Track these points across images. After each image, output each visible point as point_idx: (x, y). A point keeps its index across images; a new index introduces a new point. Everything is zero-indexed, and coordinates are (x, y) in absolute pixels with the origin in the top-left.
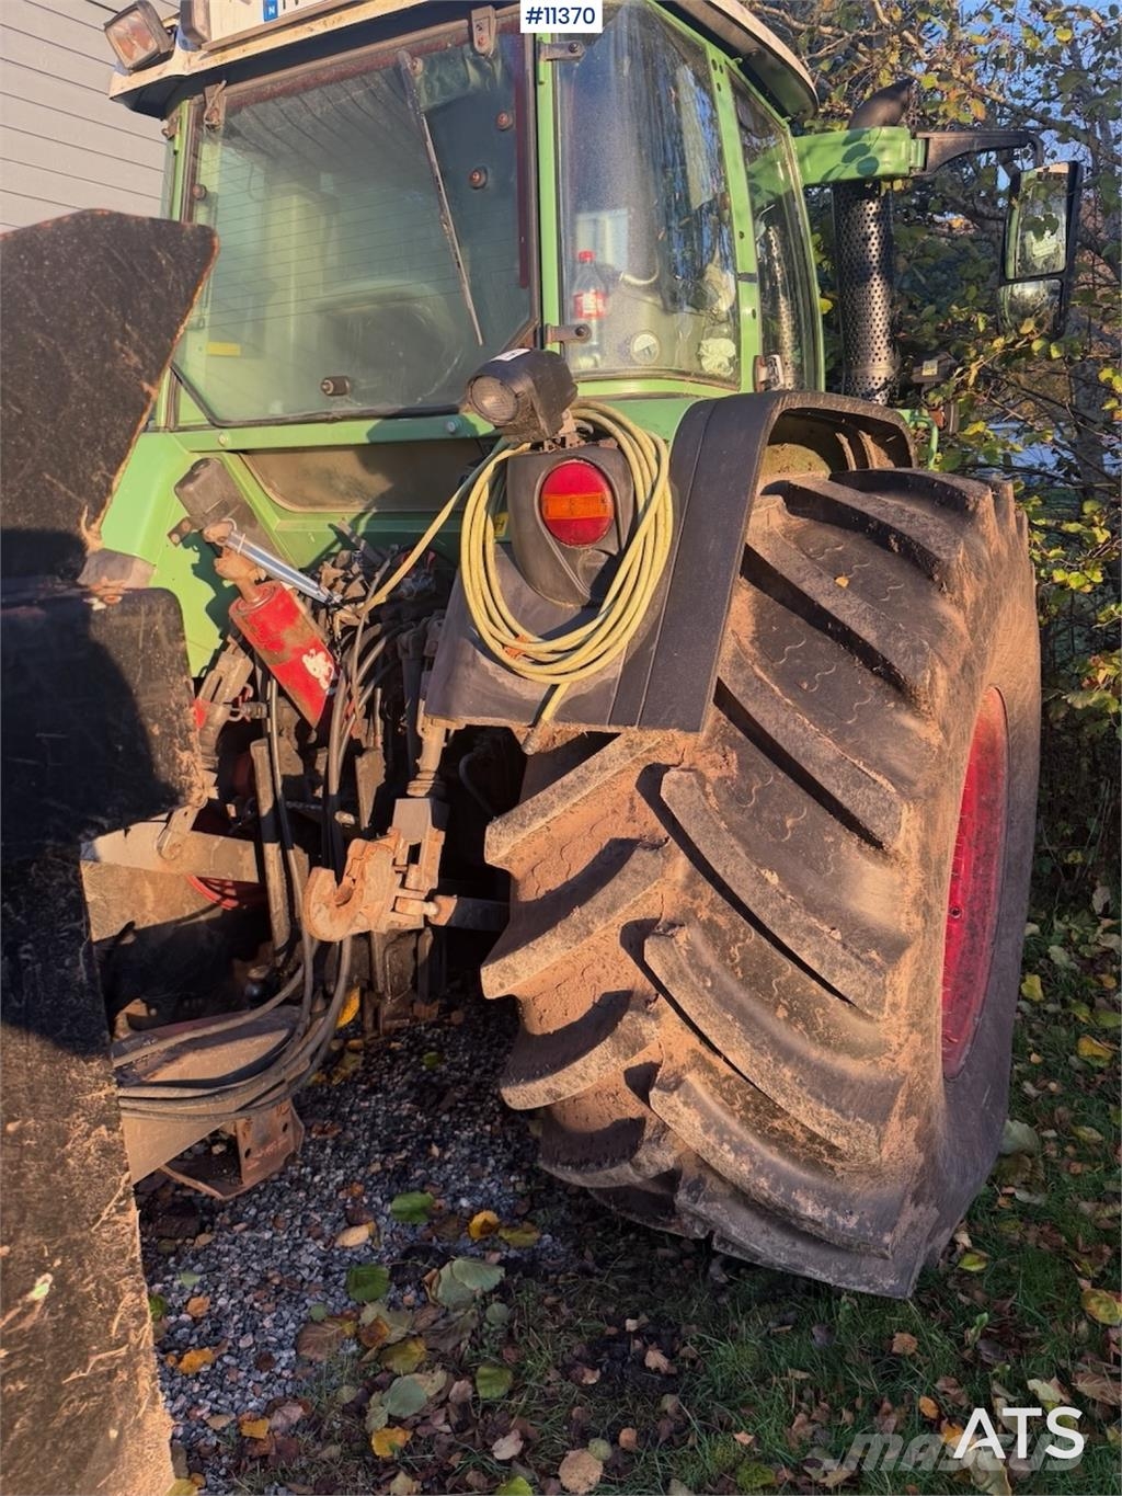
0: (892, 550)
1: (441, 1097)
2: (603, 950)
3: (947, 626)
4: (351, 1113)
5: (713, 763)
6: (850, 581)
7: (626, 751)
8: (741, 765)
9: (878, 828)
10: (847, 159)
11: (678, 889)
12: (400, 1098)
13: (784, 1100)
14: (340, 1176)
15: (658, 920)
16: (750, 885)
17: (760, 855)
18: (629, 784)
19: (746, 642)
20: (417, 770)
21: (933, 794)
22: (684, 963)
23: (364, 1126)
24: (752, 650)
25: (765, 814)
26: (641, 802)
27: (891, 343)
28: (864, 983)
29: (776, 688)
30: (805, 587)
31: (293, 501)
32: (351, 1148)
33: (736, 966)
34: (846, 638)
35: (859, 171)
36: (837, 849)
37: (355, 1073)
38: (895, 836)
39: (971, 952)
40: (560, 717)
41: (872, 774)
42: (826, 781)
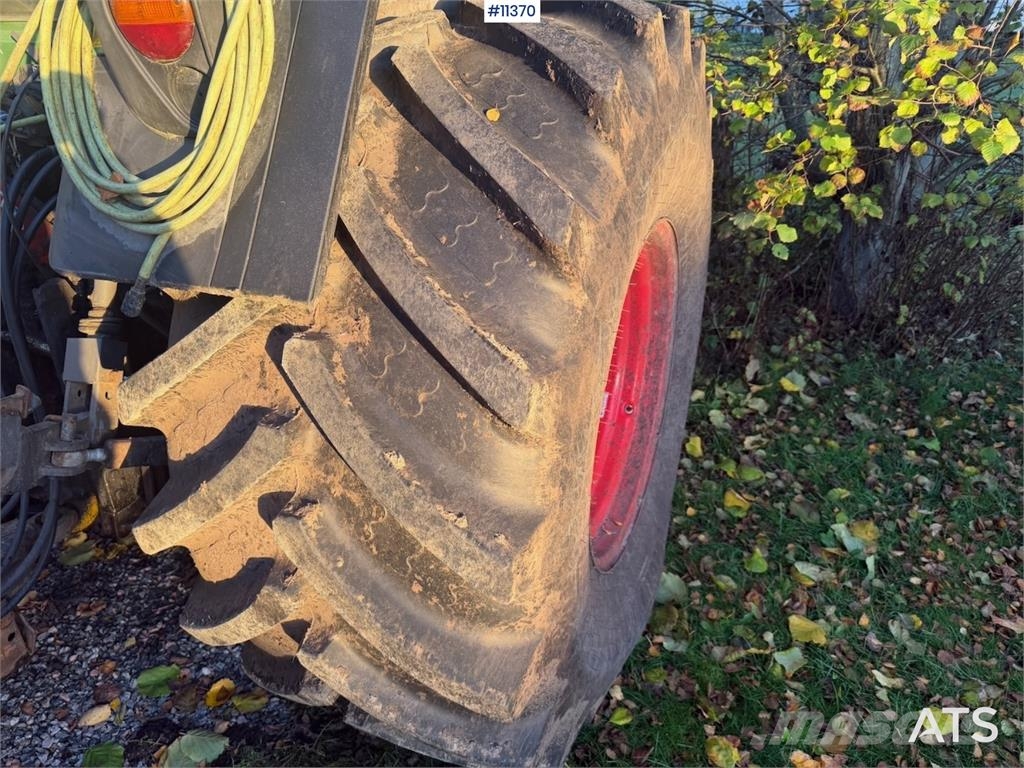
0: (549, 79)
2: (244, 518)
3: (601, 170)
4: (117, 589)
5: (346, 328)
6: (503, 115)
7: (247, 312)
8: (375, 332)
9: (507, 409)
11: (311, 464)
12: (164, 571)
15: (291, 494)
16: (375, 471)
17: (385, 437)
18: (258, 345)
19: (384, 184)
20: (89, 306)
21: (575, 360)
22: (314, 545)
24: (390, 194)
25: (397, 387)
26: (270, 366)
28: (489, 573)
29: (409, 244)
30: (447, 120)
32: (111, 624)
33: (371, 542)
34: (485, 183)
36: (470, 426)
38: (522, 420)
39: (640, 442)
41: (504, 350)
42: (455, 359)
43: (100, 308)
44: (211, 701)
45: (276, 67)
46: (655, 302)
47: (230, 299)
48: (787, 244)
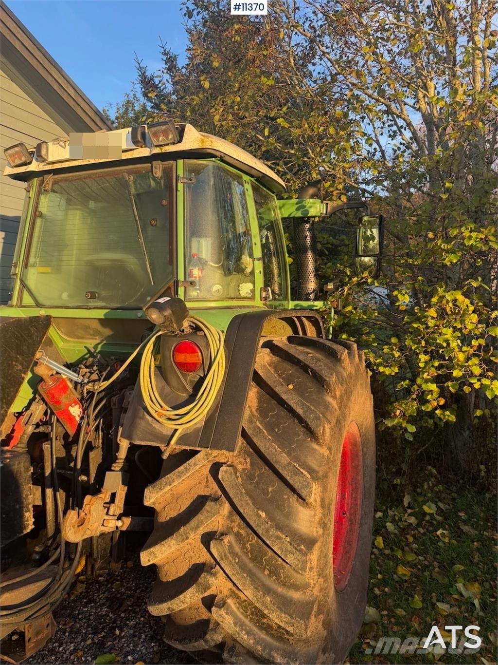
0: (309, 374)
1: (121, 605)
2: (193, 545)
3: (330, 406)
4: (79, 614)
5: (240, 463)
6: (294, 386)
7: (205, 457)
8: (252, 464)
9: (304, 493)
10: (298, 209)
11: (225, 518)
13: (267, 611)
15: (216, 532)
16: (254, 517)
17: (259, 505)
18: (206, 471)
19: (254, 410)
20: (116, 458)
21: (326, 476)
22: (227, 551)
23: (85, 621)
24: (257, 414)
25: (261, 485)
26: (211, 479)
27: (315, 275)
28: (299, 560)
29: (265, 432)
30: (276, 389)
31: (70, 336)
32: (78, 632)
33: (248, 552)
34: (291, 411)
35: (302, 214)
36: (289, 501)
37: (81, 593)
38: (310, 497)
39: (350, 531)
41: (302, 470)
42: (284, 473)
43: (121, 459)
46: (352, 459)
48: (411, 433)
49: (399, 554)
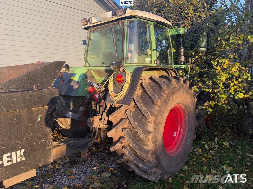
0: (158, 86)
1: (111, 154)
2: (120, 131)
3: (163, 95)
4: (99, 155)
5: (133, 110)
6: (153, 89)
7: (124, 108)
8: (136, 110)
9: (147, 118)
11: (128, 124)
12: (106, 154)
14: (95, 161)
15: (125, 128)
16: (134, 124)
17: (135, 120)
18: (124, 111)
19: (139, 96)
20: (106, 109)
21: (157, 115)
22: (127, 133)
25: (137, 116)
26: (125, 113)
27: (184, 56)
29: (140, 101)
30: (146, 90)
31: (99, 76)
32: (98, 158)
33: (133, 134)
34: (149, 96)
35: (177, 33)
36: (144, 120)
37: (101, 150)
38: (149, 119)
40: (116, 103)
41: (148, 112)
42: (143, 112)
44: (110, 170)
45: (130, 84)
47: (123, 106)
48: (210, 112)
49: (205, 155)
